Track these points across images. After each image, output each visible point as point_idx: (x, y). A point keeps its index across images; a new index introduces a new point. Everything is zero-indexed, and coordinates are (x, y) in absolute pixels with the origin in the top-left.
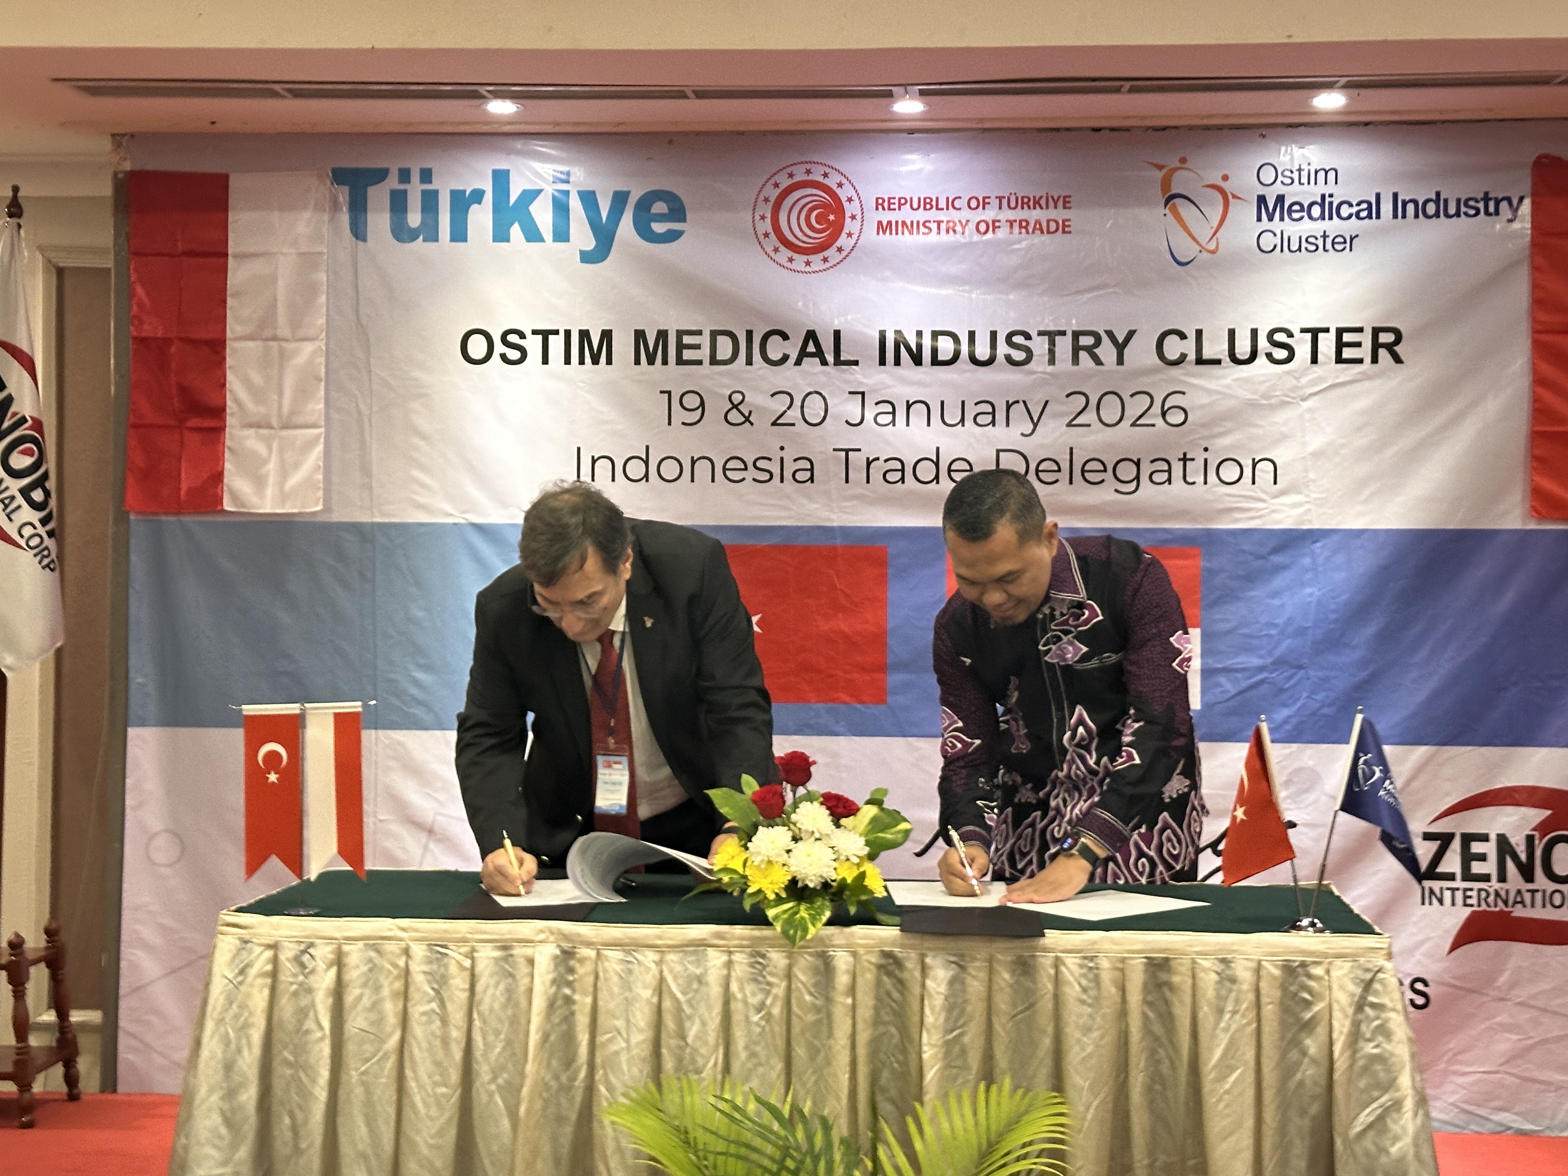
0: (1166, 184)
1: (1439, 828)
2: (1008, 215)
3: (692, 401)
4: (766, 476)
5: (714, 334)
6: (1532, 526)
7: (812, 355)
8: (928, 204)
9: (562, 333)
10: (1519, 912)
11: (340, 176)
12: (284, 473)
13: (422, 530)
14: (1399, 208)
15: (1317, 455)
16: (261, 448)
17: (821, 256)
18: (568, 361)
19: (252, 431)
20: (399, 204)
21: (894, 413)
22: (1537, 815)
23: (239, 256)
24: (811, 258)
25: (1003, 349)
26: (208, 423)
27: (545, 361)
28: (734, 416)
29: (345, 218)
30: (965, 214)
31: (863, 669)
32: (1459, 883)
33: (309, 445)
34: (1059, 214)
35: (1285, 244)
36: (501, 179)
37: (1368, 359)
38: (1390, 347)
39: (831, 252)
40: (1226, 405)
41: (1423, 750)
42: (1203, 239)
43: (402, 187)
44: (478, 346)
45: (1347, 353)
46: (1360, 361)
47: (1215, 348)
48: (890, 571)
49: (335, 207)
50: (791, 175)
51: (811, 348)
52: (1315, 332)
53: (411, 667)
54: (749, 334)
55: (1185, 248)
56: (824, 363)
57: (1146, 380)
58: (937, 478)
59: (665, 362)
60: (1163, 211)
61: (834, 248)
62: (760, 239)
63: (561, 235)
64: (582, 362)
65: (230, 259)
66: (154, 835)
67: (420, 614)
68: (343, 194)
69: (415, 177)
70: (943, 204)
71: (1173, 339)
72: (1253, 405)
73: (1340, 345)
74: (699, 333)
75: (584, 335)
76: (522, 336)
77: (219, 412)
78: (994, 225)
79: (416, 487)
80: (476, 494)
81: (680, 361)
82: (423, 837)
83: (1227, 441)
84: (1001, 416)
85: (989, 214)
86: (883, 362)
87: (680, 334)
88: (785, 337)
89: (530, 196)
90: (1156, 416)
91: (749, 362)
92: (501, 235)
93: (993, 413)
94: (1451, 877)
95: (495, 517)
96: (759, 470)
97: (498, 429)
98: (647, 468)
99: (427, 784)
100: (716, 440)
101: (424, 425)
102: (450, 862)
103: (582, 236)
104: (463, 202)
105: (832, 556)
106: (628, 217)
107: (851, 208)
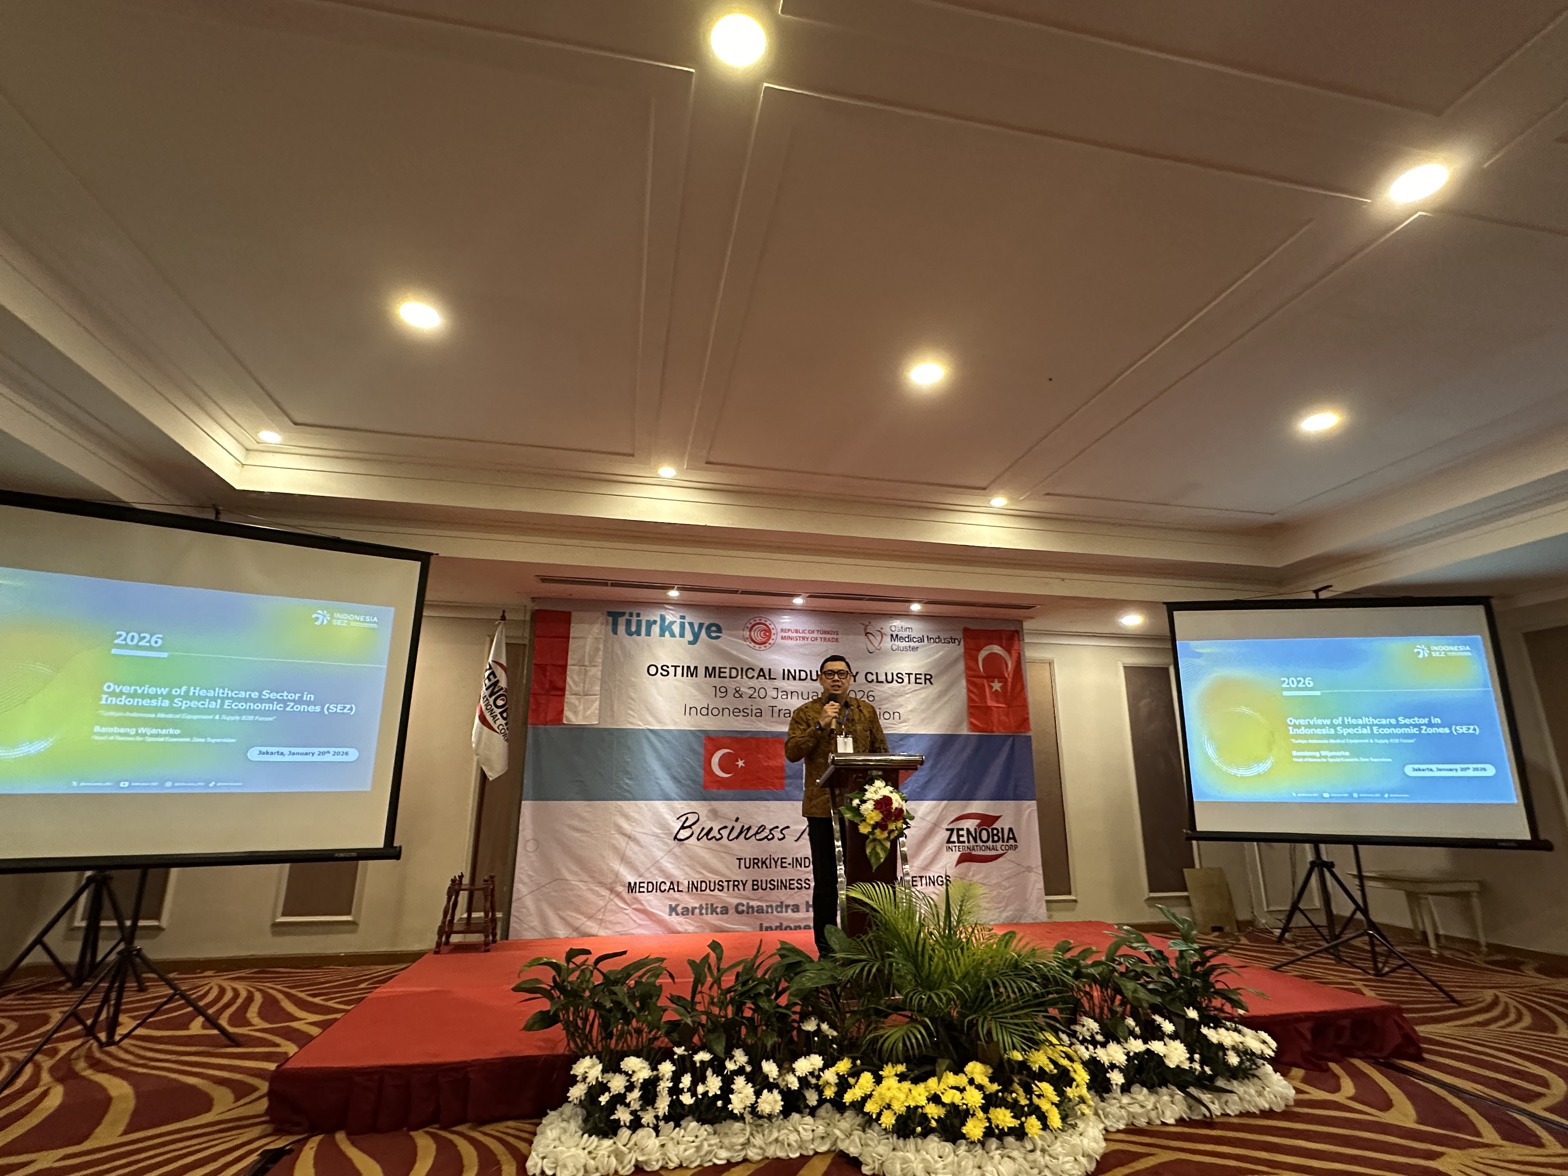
0: (865, 629)
1: (950, 827)
2: (820, 636)
3: (723, 690)
4: (747, 715)
5: (731, 669)
6: (970, 733)
7: (762, 676)
8: (797, 631)
9: (681, 667)
10: (974, 853)
11: (610, 614)
12: (585, 710)
13: (631, 731)
14: (929, 639)
15: (911, 711)
16: (577, 703)
17: (764, 645)
18: (683, 676)
19: (573, 696)
20: (628, 623)
21: (787, 695)
22: (977, 822)
23: (574, 638)
24: (761, 646)
26: (560, 693)
27: (675, 675)
28: (737, 695)
29: (610, 627)
30: (807, 635)
32: (957, 844)
33: (594, 701)
34: (835, 636)
35: (898, 648)
36: (663, 618)
37: (924, 683)
38: (929, 680)
39: (767, 645)
40: (885, 695)
41: (945, 802)
42: (876, 646)
44: (653, 670)
45: (918, 681)
46: (921, 683)
47: (882, 678)
49: (607, 623)
50: (755, 621)
51: (762, 674)
52: (909, 674)
53: (624, 779)
54: (742, 669)
55: (871, 648)
56: (765, 678)
59: (715, 677)
60: (864, 637)
61: (768, 643)
62: (745, 639)
63: (682, 635)
64: (687, 676)
65: (570, 639)
66: (528, 841)
67: (629, 760)
68: (610, 619)
69: (634, 616)
70: (801, 632)
71: (869, 675)
72: (893, 696)
73: (916, 679)
74: (726, 668)
75: (689, 667)
76: (668, 667)
77: (563, 690)
78: (816, 639)
79: (629, 716)
80: (650, 719)
81: (720, 677)
82: (627, 839)
83: (886, 706)
85: (815, 635)
86: (784, 679)
87: (720, 668)
88: (753, 670)
89: (673, 623)
91: (742, 678)
92: (662, 634)
94: (954, 842)
95: (656, 727)
96: (744, 713)
97: (658, 697)
98: (708, 711)
99: (628, 820)
100: (730, 702)
101: (633, 695)
102: (636, 848)
103: (689, 636)
104: (650, 624)
105: (767, 741)
106: (704, 631)
107: (773, 632)
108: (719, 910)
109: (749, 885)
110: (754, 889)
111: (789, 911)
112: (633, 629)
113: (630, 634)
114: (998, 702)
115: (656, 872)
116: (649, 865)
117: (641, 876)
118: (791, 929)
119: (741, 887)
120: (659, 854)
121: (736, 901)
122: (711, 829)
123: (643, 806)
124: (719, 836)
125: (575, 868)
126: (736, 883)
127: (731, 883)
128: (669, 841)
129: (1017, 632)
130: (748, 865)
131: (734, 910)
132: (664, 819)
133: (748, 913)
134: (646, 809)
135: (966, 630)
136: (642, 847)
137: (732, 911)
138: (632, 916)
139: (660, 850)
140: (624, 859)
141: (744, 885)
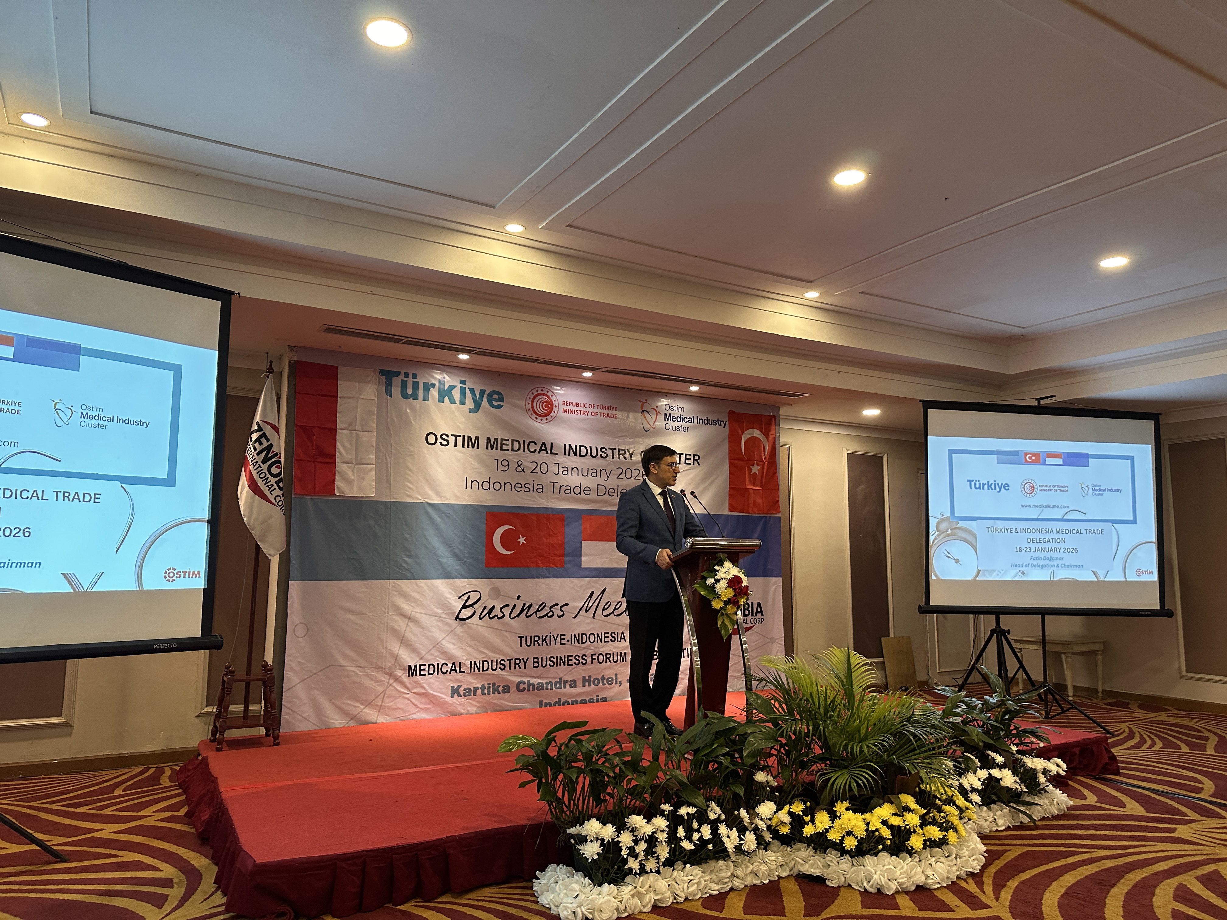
0: (642, 406)
2: (599, 411)
3: (505, 463)
4: (528, 490)
5: (513, 441)
6: (730, 513)
7: (543, 450)
8: (577, 405)
9: (462, 437)
11: (383, 372)
12: (360, 480)
13: (408, 504)
14: (698, 421)
16: (350, 471)
17: (546, 418)
18: (463, 446)
19: (345, 465)
20: (404, 385)
21: (568, 471)
23: (342, 398)
24: (543, 418)
25: (600, 453)
26: (328, 460)
27: (456, 446)
28: (519, 469)
29: (383, 388)
30: (588, 409)
31: (557, 555)
33: (369, 471)
34: (614, 412)
35: (671, 428)
36: (442, 382)
37: (692, 464)
38: (697, 460)
39: (549, 417)
42: (652, 424)
43: (406, 379)
44: (432, 439)
45: (688, 461)
46: (690, 464)
48: (565, 523)
49: (380, 383)
50: (537, 391)
51: (543, 448)
53: (403, 556)
54: (524, 442)
55: (647, 427)
56: (547, 453)
57: (637, 465)
58: (580, 493)
59: (497, 449)
60: (640, 415)
61: (549, 416)
62: (527, 410)
64: (468, 447)
65: (339, 399)
66: (297, 624)
67: (408, 536)
68: (384, 379)
69: (411, 376)
70: (582, 406)
73: (686, 459)
74: (508, 440)
75: (469, 437)
76: (448, 436)
77: (333, 457)
78: (596, 414)
79: (408, 489)
80: (430, 492)
81: (502, 449)
82: (406, 620)
84: (599, 474)
85: (595, 410)
86: (565, 454)
87: (502, 440)
88: (535, 444)
89: (453, 387)
90: (640, 477)
91: (524, 451)
92: (441, 400)
93: (596, 473)
95: (436, 500)
96: (527, 488)
97: (439, 470)
98: (489, 485)
99: (408, 600)
100: (512, 477)
101: (410, 466)
102: (416, 629)
103: (470, 403)
104: (427, 387)
105: (548, 518)
106: (485, 399)
107: (555, 404)
108: (501, 689)
109: (530, 663)
110: (534, 667)
111: (567, 686)
112: (410, 392)
113: (405, 396)
114: (754, 485)
115: (437, 654)
116: (431, 647)
117: (421, 658)
118: (568, 704)
119: (522, 665)
120: (439, 635)
121: (518, 679)
122: (493, 607)
123: (423, 585)
124: (501, 615)
125: (350, 653)
126: (518, 661)
127: (513, 662)
128: (450, 621)
129: (774, 416)
130: (528, 644)
131: (515, 688)
132: (446, 598)
133: (529, 690)
134: (426, 588)
135: (731, 413)
136: (422, 627)
137: (513, 689)
138: (412, 700)
139: (441, 630)
140: (403, 641)
141: (525, 663)
